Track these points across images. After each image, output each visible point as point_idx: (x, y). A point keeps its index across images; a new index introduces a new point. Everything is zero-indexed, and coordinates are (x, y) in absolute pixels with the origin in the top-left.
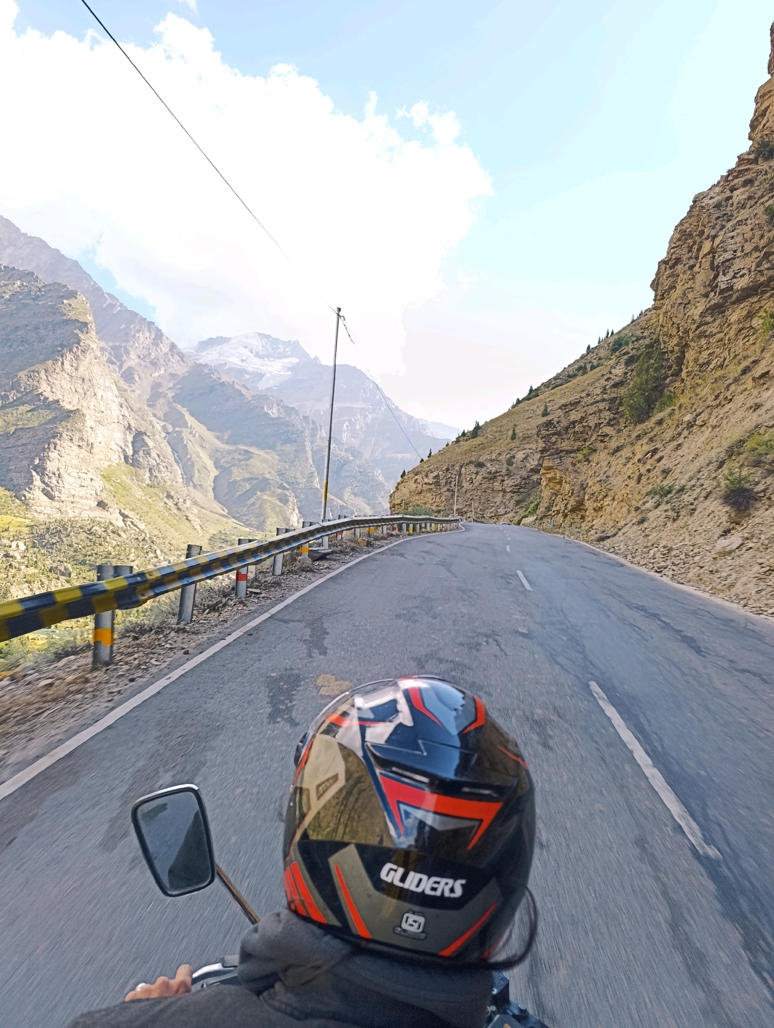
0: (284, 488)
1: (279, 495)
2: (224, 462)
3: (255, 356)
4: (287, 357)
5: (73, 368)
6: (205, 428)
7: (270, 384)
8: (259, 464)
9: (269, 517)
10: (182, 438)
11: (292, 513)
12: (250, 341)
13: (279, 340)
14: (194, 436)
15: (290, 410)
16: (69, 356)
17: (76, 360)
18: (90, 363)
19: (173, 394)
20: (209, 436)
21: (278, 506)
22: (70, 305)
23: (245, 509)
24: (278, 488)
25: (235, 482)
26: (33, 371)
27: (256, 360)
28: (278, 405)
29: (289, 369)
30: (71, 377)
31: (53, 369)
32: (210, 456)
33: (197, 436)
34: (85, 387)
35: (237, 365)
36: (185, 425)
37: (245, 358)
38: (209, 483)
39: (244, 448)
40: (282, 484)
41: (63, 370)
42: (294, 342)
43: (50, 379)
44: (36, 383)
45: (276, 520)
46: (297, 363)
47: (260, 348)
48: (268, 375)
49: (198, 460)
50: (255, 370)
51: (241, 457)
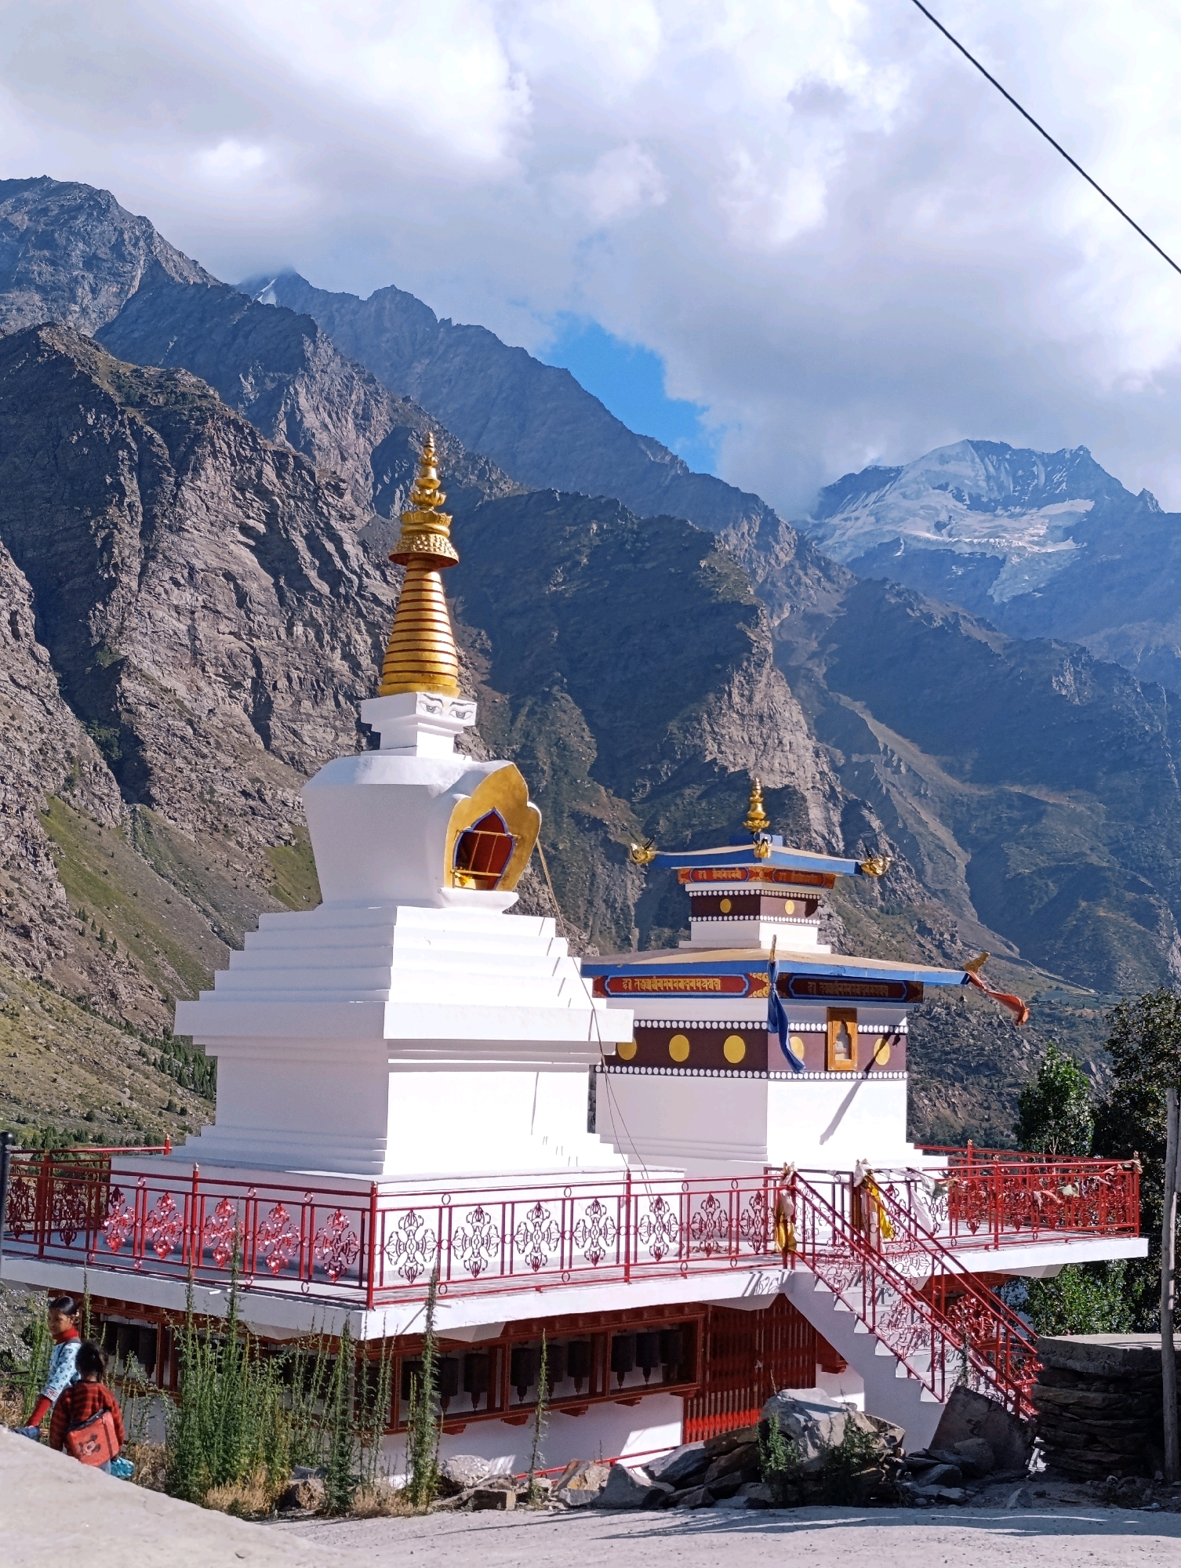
0: (1142, 889)
1: (1132, 904)
2: (978, 830)
3: (970, 508)
4: (1060, 498)
5: (744, 700)
6: (914, 749)
7: (1025, 584)
8: (1062, 829)
9: (1121, 958)
10: (877, 781)
11: (1169, 947)
12: (952, 468)
13: (1030, 452)
14: (897, 771)
15: (1104, 673)
16: (738, 678)
17: (748, 683)
18: (768, 685)
19: (825, 670)
20: (928, 765)
21: (1137, 932)
22: (713, 570)
23: (1060, 944)
24: (1128, 888)
25: (1020, 879)
26: (690, 719)
27: (976, 521)
28: (1075, 662)
29: (1069, 533)
30: (742, 716)
31: (717, 709)
32: (941, 816)
33: (903, 769)
34: (764, 731)
35: (928, 541)
36: (872, 744)
37: (943, 517)
38: (960, 886)
39: (1017, 789)
40: (1134, 878)
41: (731, 707)
42: (1075, 455)
43: (716, 729)
44: (697, 741)
45: (1135, 964)
46: (1088, 514)
47: (983, 484)
48: (1015, 560)
49: (921, 830)
50: (977, 549)
51: (1016, 814)
